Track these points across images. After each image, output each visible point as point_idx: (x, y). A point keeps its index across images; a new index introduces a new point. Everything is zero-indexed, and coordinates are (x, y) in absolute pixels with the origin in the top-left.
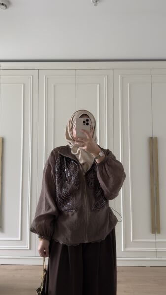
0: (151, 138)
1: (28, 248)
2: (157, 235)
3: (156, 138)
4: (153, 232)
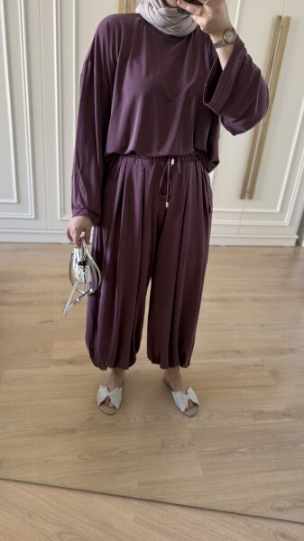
0: (280, 17)
1: (33, 217)
2: (246, 201)
3: (288, 19)
4: (242, 197)
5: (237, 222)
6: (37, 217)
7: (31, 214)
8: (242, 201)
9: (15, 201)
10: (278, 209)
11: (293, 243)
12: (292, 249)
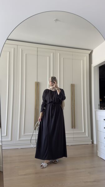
0: (72, 84)
4: (72, 128)
5: (72, 136)
6: (11, 140)
7: (10, 139)
8: (72, 129)
9: (5, 135)
10: (83, 131)
11: (91, 143)
12: (91, 145)
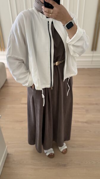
2: (95, 52)
4: (92, 50)
